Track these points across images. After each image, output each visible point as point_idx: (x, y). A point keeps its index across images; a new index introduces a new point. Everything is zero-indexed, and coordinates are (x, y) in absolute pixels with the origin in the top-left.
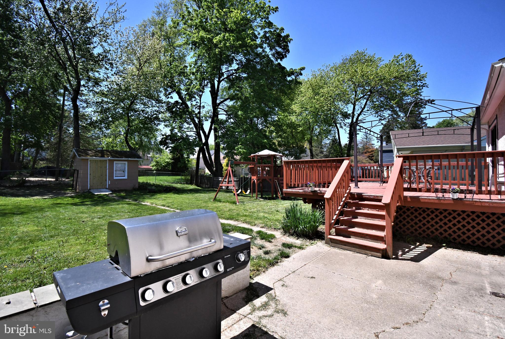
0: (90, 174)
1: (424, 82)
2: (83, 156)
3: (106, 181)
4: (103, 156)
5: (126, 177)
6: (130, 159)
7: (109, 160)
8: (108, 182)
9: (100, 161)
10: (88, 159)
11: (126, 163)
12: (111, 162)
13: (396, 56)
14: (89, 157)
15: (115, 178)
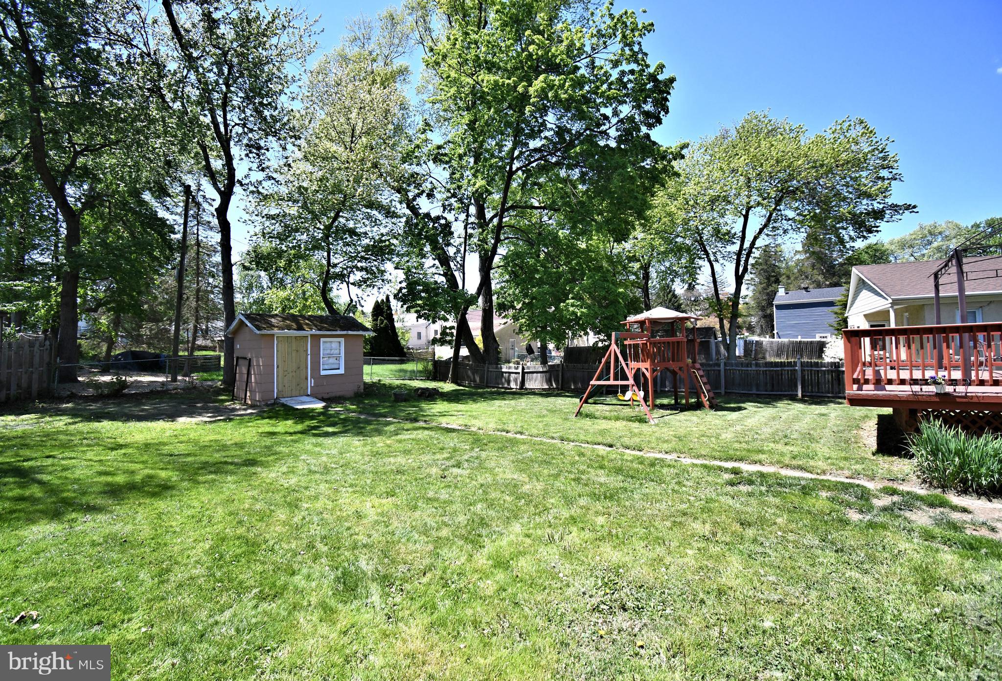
0: (278, 367)
1: (894, 171)
2: (265, 328)
3: (307, 379)
4: (300, 328)
5: (342, 371)
6: (350, 333)
7: (311, 335)
8: (311, 382)
9: (296, 337)
10: (273, 335)
11: (342, 340)
12: (316, 339)
13: (840, 121)
14: (276, 331)
15: (323, 373)
